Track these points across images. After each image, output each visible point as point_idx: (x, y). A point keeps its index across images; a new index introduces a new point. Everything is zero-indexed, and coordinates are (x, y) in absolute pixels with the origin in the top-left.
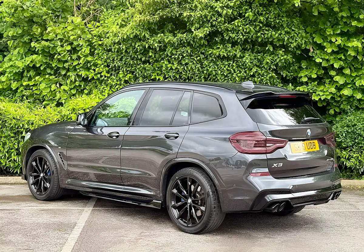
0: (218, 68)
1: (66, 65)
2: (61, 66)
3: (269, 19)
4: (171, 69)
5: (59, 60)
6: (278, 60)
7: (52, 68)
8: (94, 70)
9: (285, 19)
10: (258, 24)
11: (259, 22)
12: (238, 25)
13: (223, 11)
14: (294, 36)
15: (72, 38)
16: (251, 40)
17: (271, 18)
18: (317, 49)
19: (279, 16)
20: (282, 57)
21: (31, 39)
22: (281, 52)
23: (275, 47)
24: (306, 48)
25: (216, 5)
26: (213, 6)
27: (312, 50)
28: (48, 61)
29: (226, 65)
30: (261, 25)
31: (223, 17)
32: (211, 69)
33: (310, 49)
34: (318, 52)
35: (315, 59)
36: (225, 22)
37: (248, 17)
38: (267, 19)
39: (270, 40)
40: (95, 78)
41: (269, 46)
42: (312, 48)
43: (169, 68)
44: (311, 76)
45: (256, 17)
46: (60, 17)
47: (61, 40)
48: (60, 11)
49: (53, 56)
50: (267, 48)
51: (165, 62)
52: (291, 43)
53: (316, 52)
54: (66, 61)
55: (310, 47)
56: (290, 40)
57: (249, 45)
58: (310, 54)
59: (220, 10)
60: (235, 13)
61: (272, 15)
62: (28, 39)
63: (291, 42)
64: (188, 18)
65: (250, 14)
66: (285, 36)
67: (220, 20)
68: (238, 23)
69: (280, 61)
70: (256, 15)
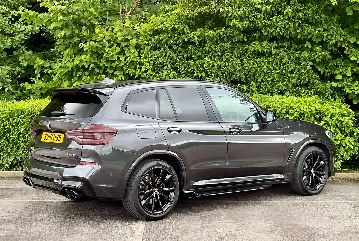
0: (257, 65)
1: (114, 65)
2: (108, 65)
3: (308, 15)
4: (214, 66)
5: (107, 60)
6: (316, 57)
7: (100, 68)
8: (140, 69)
9: (323, 15)
10: (297, 20)
11: (298, 19)
12: (276, 21)
13: (262, 8)
14: (333, 33)
15: (119, 39)
16: (290, 36)
17: (309, 14)
18: (353, 47)
19: (317, 12)
20: (320, 53)
21: (81, 40)
22: (318, 48)
23: (313, 44)
24: (341, 46)
25: (255, 2)
26: (252, 3)
27: (347, 49)
28: (96, 61)
29: (266, 62)
30: (300, 22)
31: (263, 13)
32: (251, 66)
33: (345, 47)
34: (353, 50)
35: (351, 57)
36: (264, 19)
37: (287, 14)
38: (305, 15)
39: (309, 37)
40: (142, 76)
41: (307, 43)
42: (348, 46)
43: (211, 65)
44: (346, 73)
45: (294, 13)
46: (107, 20)
47: (109, 41)
48: (107, 14)
49: (102, 57)
50: (305, 46)
51: (207, 59)
52: (330, 40)
53: (351, 50)
54: (114, 61)
55: (345, 45)
56: (329, 37)
57: (287, 43)
58: (345, 52)
59: (259, 7)
60: (274, 9)
61: (310, 12)
62: (78, 40)
63: (330, 38)
64: (227, 14)
65: (289, 10)
66: (324, 33)
67: (259, 16)
68: (276, 19)
69: (318, 57)
70: (294, 12)
